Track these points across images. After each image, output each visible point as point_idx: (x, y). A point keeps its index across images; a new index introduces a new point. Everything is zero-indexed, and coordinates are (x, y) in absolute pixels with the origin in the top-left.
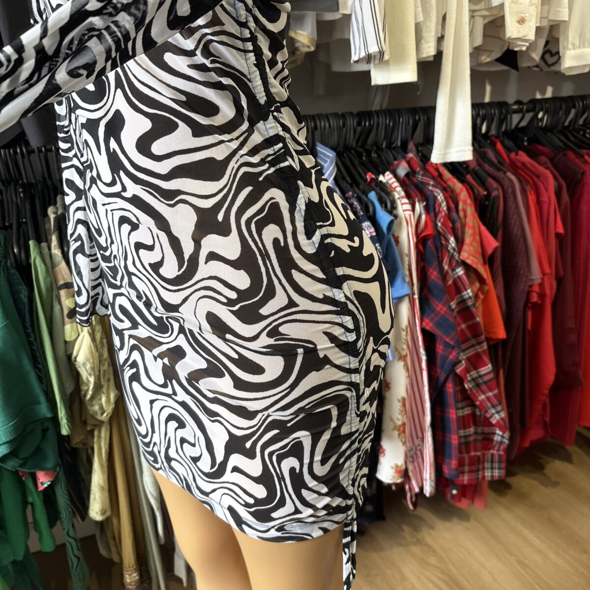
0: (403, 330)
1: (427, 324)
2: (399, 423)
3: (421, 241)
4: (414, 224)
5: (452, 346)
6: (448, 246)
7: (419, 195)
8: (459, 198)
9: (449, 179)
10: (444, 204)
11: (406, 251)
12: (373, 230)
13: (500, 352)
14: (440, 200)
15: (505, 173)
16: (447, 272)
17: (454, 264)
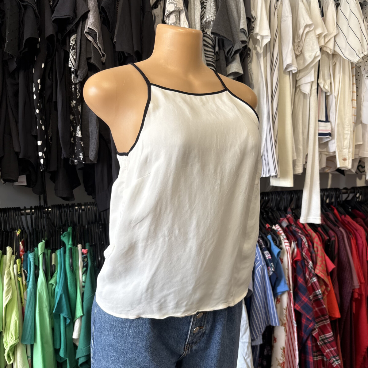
0: (285, 309)
1: (297, 307)
2: (281, 362)
3: (295, 263)
4: (291, 253)
5: (310, 320)
6: (308, 266)
7: (293, 238)
8: (314, 240)
9: (309, 230)
10: (306, 244)
11: (286, 267)
12: (269, 255)
13: (337, 325)
14: (304, 241)
15: (339, 227)
16: (308, 279)
17: (312, 275)
